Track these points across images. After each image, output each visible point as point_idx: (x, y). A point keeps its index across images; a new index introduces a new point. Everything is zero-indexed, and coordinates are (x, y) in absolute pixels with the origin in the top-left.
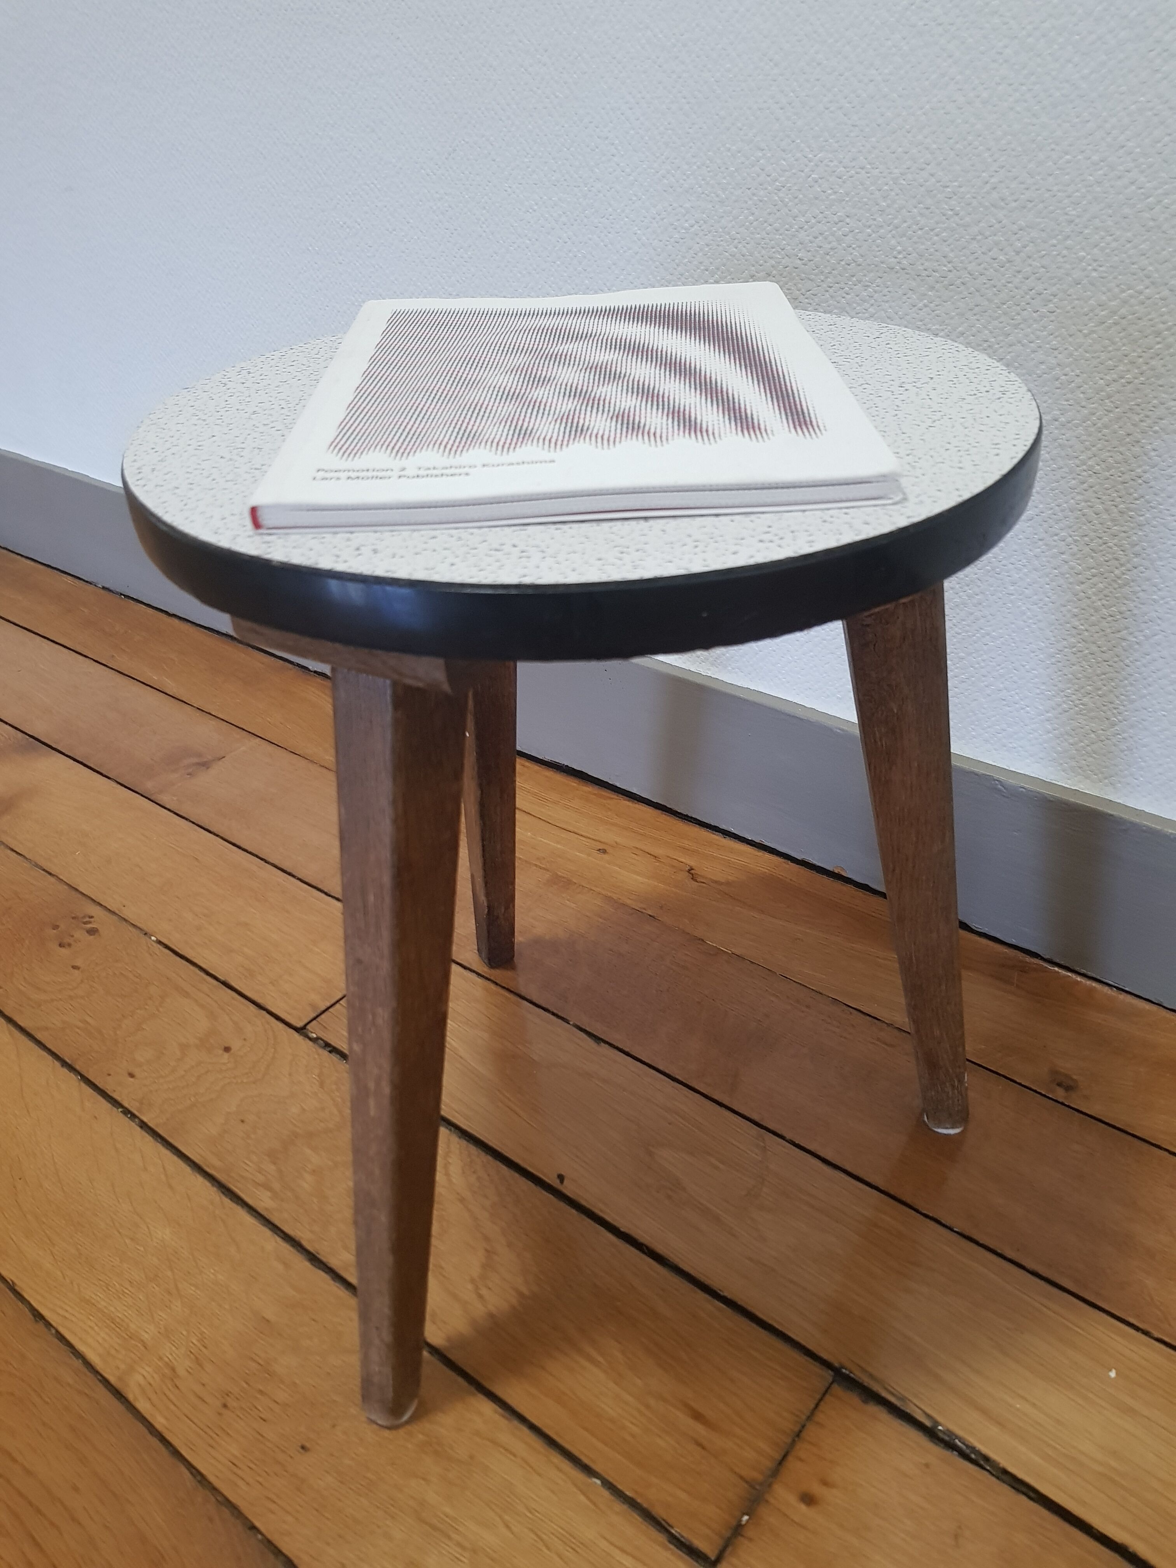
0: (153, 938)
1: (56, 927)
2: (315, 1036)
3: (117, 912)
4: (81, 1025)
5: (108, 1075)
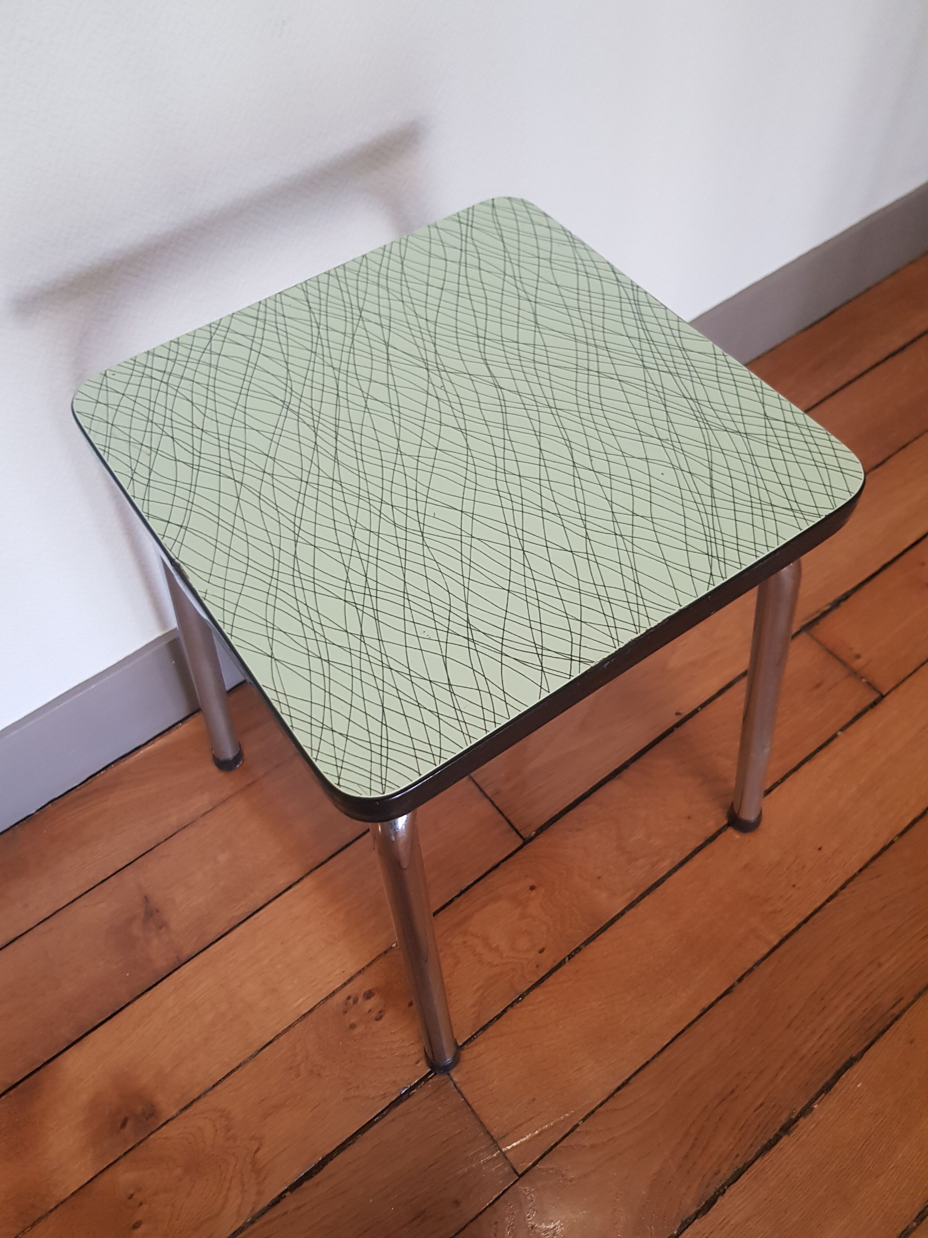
3: (349, 978)
5: (537, 966)
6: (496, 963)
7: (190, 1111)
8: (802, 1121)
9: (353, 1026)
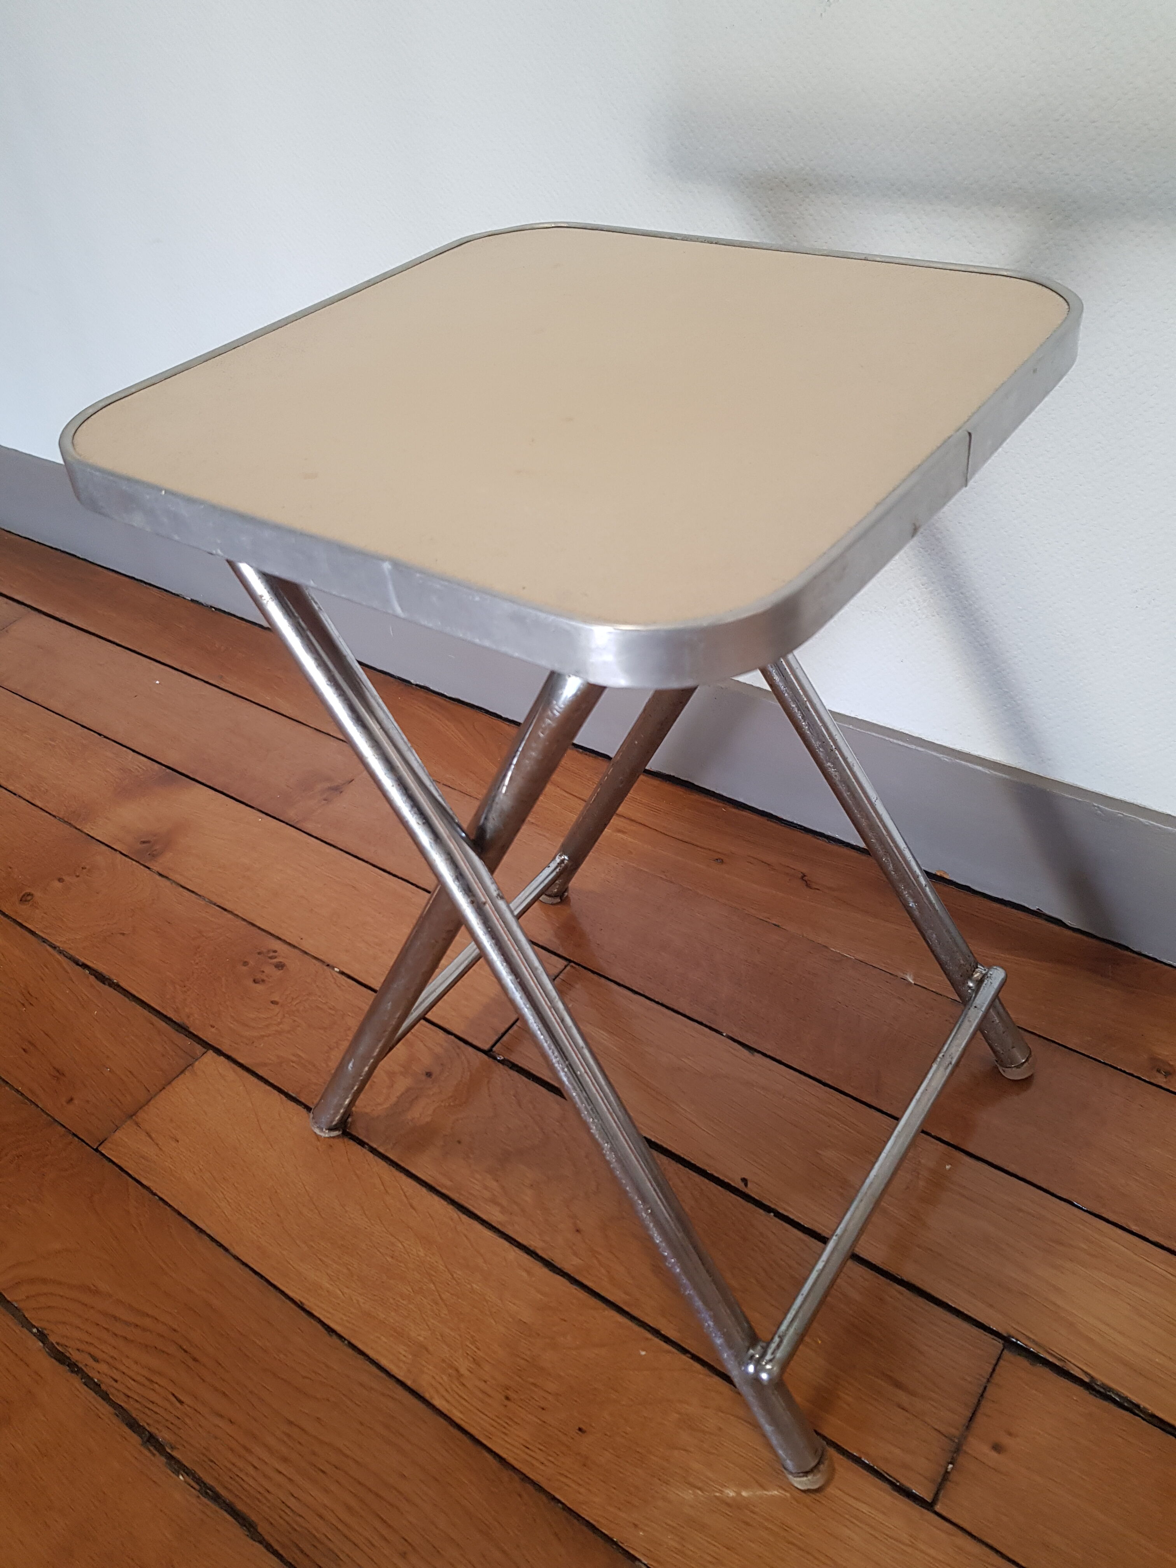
0: (336, 969)
1: (245, 963)
2: (502, 1058)
3: (296, 945)
4: (294, 1059)
8: (161, 1461)
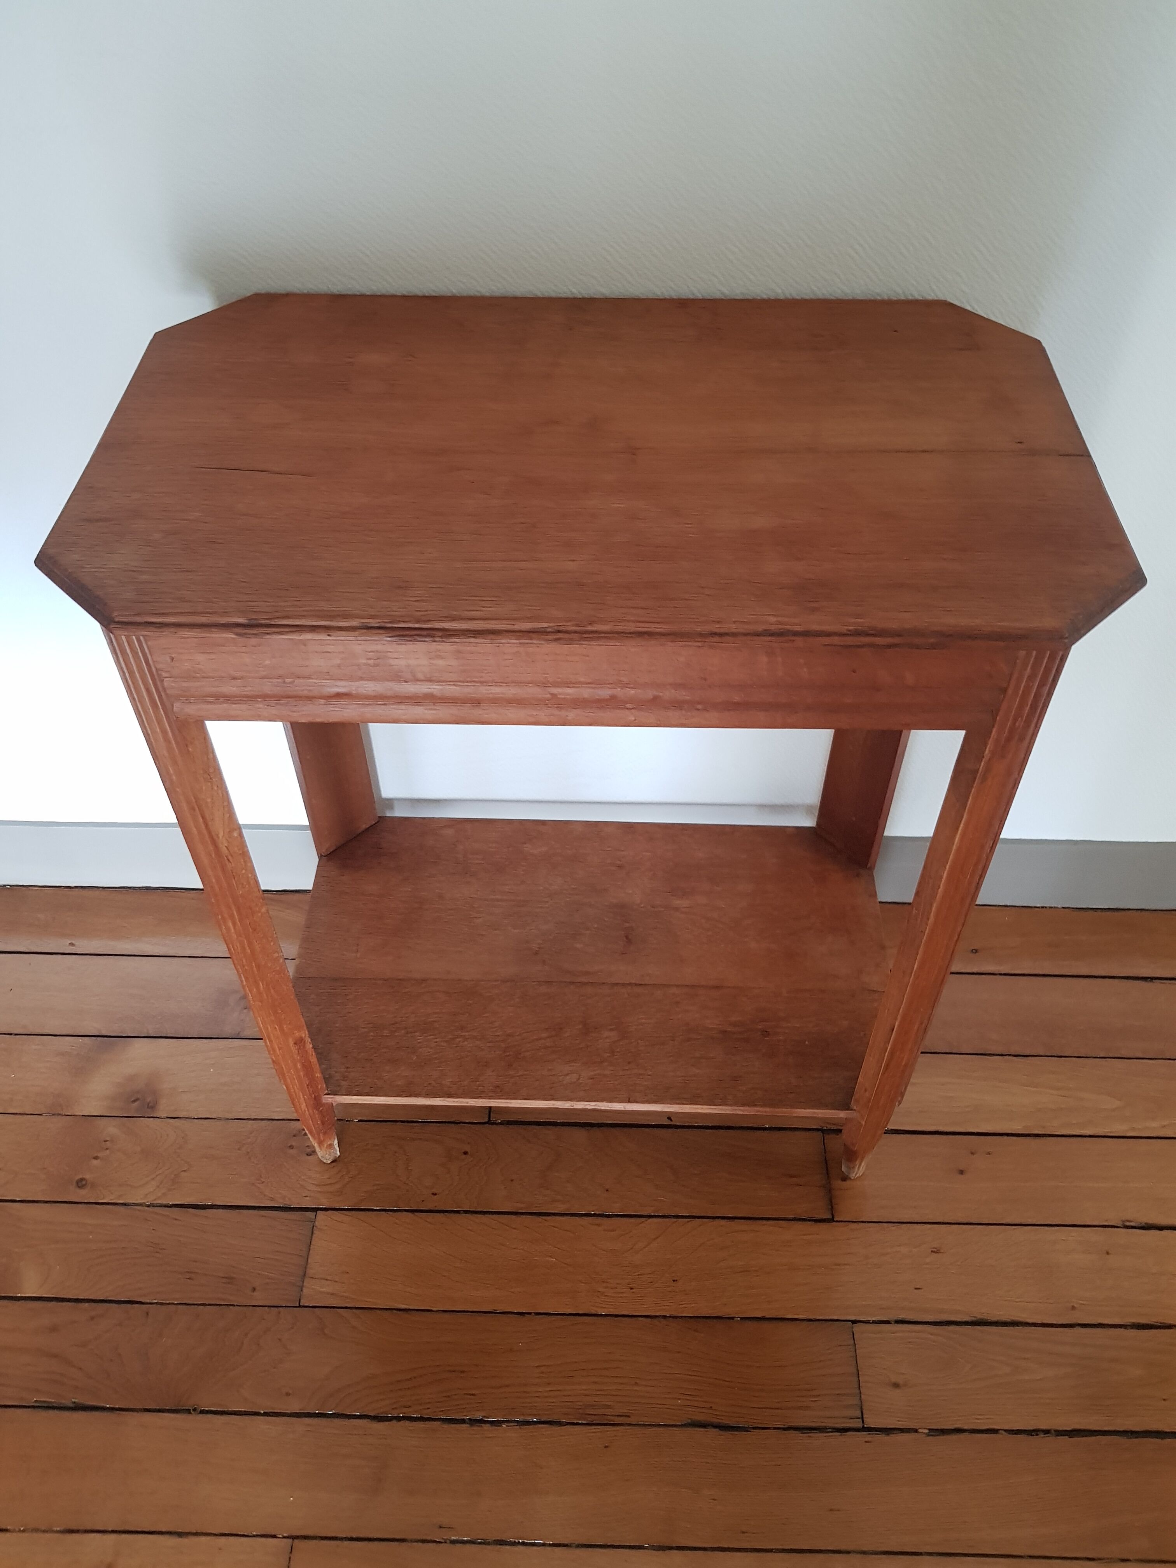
0: (356, 1121)
2: (500, 1121)
5: (423, 1201)
6: (401, 1179)
7: (171, 1121)
8: (487, 1427)
9: (291, 1147)
